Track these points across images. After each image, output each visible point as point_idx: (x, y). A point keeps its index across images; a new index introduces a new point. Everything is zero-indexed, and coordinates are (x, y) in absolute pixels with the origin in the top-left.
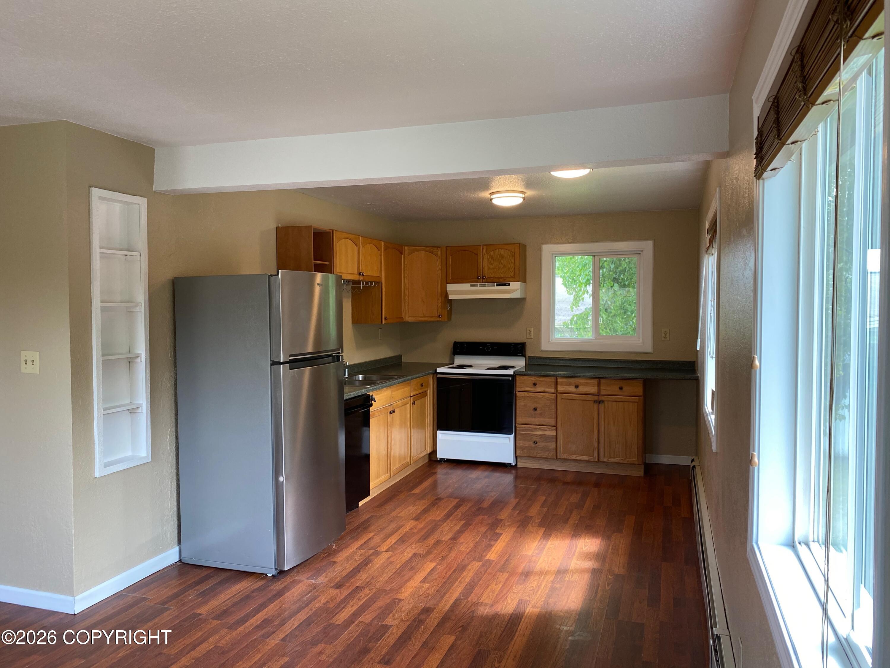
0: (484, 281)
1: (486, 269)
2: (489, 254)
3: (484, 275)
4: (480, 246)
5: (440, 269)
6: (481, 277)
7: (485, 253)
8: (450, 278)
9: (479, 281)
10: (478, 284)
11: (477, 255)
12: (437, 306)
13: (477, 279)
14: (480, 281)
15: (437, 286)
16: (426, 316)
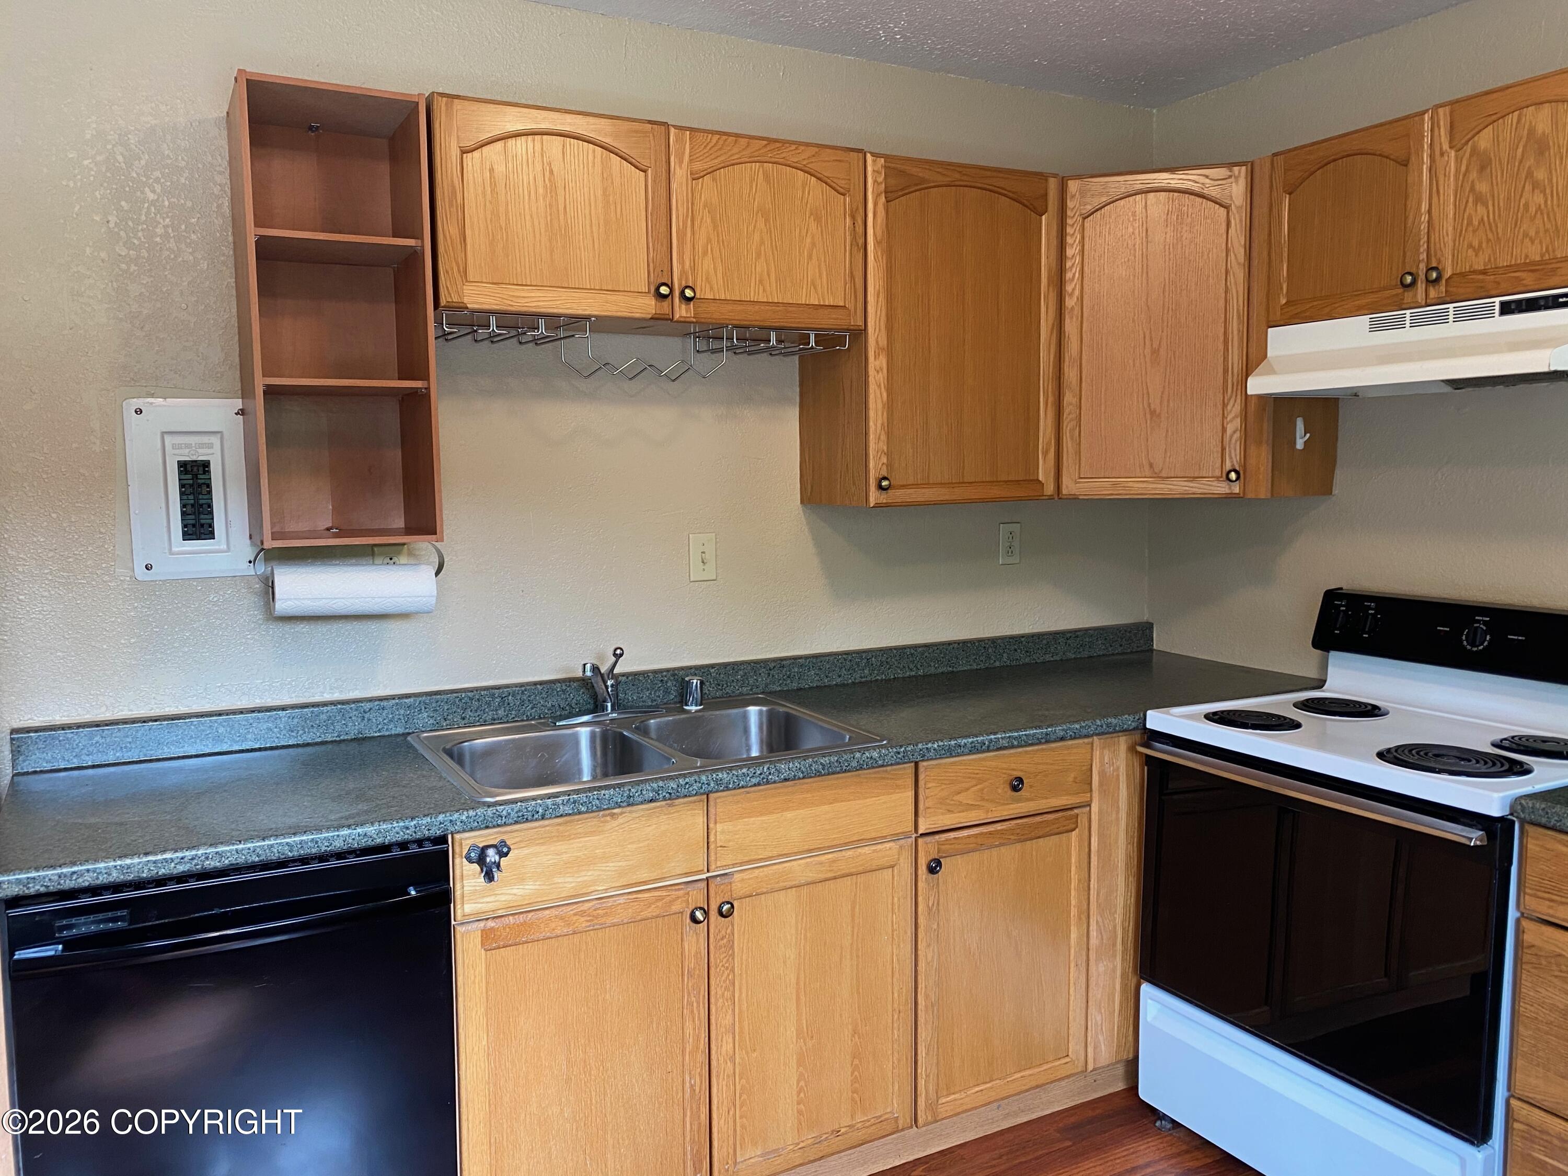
0: (1433, 293)
1: (1447, 228)
2: (1468, 148)
3: (1434, 265)
4: (1423, 113)
5: (1239, 264)
6: (1422, 276)
7: (1446, 146)
8: (1283, 301)
9: (1408, 296)
10: (1408, 312)
11: (1405, 163)
12: (1224, 430)
13: (1401, 291)
14: (1415, 295)
15: (1226, 342)
16: (1164, 474)
